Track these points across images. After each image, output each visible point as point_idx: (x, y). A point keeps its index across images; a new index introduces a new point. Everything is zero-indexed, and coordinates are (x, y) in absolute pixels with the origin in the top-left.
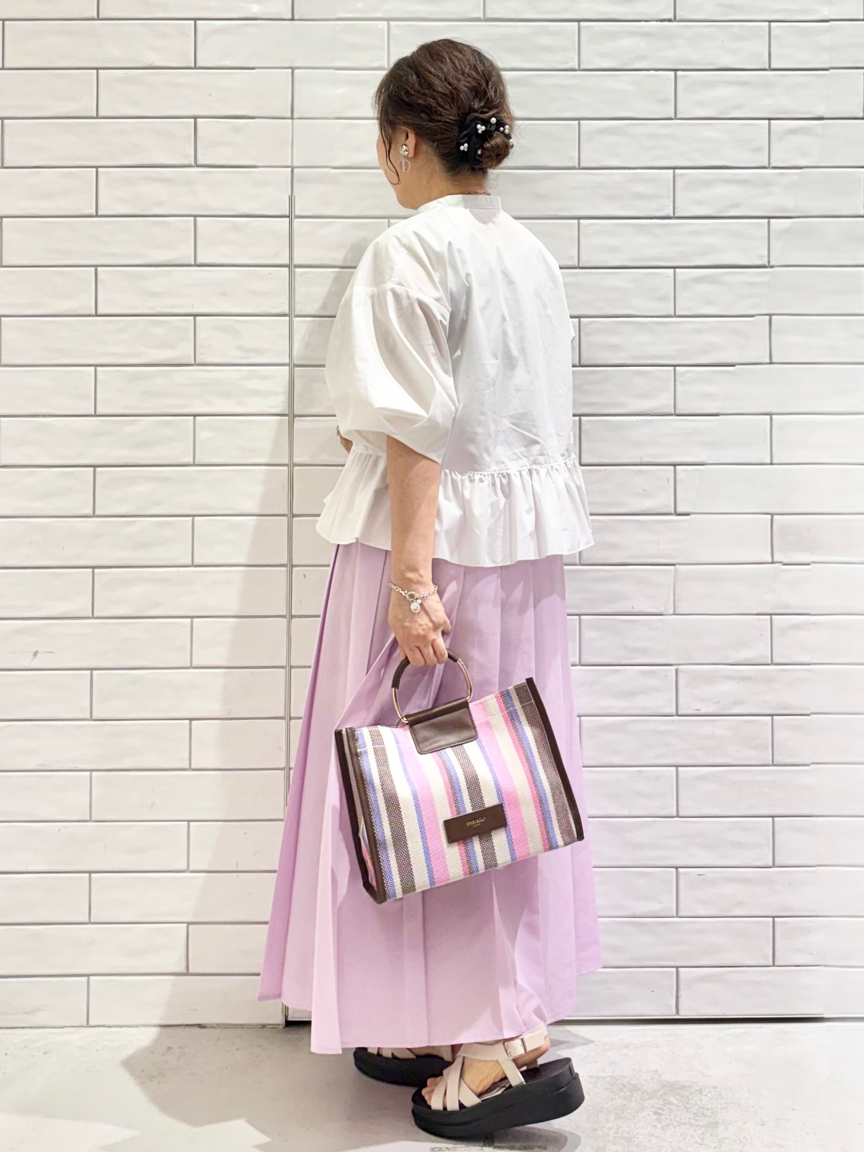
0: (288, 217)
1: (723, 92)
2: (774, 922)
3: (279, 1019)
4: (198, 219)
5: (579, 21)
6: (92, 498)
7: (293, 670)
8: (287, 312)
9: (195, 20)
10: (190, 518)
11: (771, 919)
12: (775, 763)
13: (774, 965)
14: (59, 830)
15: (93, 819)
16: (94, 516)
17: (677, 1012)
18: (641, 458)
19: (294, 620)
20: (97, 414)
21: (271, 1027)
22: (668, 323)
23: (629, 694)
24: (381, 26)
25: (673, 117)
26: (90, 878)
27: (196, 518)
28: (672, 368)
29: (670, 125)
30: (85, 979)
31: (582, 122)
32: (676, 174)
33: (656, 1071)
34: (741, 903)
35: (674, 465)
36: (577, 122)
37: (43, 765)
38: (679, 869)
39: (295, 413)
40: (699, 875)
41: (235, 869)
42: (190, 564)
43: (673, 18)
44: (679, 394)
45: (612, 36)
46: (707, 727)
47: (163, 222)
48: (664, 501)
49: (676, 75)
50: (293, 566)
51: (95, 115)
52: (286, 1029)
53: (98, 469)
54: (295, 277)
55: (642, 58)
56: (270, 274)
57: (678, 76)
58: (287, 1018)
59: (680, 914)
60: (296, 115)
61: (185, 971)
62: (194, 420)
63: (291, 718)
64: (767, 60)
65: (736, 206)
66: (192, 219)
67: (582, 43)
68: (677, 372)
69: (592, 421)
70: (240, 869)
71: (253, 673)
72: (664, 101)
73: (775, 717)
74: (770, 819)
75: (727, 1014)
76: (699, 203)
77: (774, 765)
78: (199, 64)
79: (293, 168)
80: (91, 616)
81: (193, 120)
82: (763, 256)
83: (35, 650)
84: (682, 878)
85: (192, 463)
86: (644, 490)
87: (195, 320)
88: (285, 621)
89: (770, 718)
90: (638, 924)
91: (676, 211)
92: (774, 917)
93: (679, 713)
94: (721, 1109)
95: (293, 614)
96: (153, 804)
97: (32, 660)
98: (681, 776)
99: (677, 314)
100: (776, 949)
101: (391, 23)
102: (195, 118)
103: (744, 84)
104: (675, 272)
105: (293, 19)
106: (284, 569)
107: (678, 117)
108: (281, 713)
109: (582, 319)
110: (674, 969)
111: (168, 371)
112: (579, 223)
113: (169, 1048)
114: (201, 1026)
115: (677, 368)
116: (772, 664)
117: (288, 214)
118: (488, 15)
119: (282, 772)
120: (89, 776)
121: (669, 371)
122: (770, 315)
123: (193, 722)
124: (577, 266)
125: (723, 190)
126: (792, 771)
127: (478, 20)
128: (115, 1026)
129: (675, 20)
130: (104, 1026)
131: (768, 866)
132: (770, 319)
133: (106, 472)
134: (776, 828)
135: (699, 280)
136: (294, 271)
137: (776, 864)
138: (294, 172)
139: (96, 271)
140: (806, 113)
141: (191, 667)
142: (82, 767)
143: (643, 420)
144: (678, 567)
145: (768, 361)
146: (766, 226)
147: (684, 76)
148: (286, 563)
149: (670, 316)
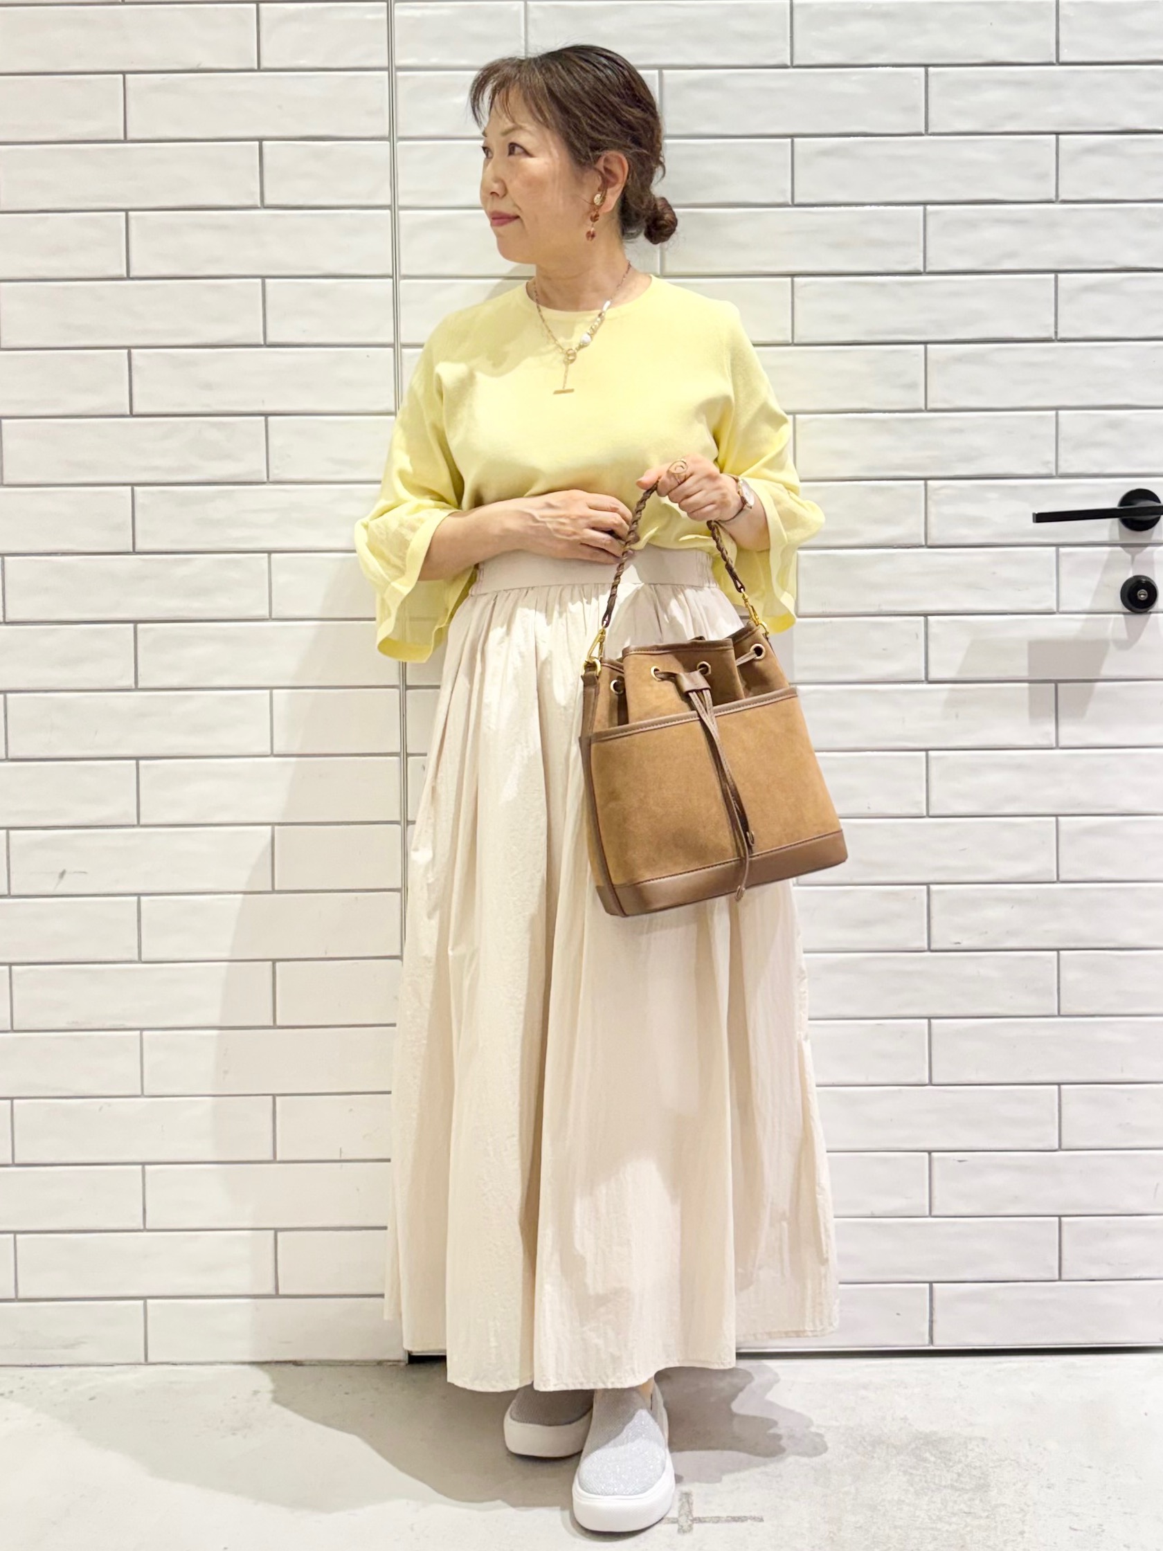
0: (392, 277)
1: (994, 95)
2: (1061, 1224)
4: (268, 281)
6: (134, 665)
9: (258, 2)
10: (267, 692)
11: (1057, 1219)
12: (1062, 1013)
13: (1060, 1280)
14: (100, 1109)
15: (146, 1093)
16: (137, 689)
17: (931, 1341)
18: (879, 606)
20: (136, 551)
21: (388, 1364)
22: (915, 420)
23: (866, 923)
24: (515, 8)
25: (923, 132)
26: (144, 1172)
27: (275, 691)
28: (922, 482)
29: (917, 143)
30: (141, 1302)
31: (796, 140)
32: (927, 213)
33: (905, 1419)
34: (1017, 1198)
35: (926, 615)
36: (789, 140)
37: (73, 1022)
38: (933, 1154)
40: (960, 1162)
41: (337, 1157)
42: (269, 752)
44: (932, 519)
45: (839, 18)
46: (969, 966)
47: (218, 286)
48: (911, 663)
49: (927, 73)
50: (408, 755)
51: (122, 137)
52: (409, 1366)
53: (140, 626)
54: (403, 360)
55: (879, 49)
56: (368, 356)
57: (930, 73)
59: (934, 1213)
60: (399, 135)
61: (273, 1292)
62: (269, 558)
64: (1054, 51)
65: (1013, 255)
66: (259, 281)
67: (796, 27)
68: (929, 488)
69: (814, 557)
70: (343, 1158)
71: (356, 898)
72: (912, 109)
73: (1061, 952)
74: (1056, 1087)
75: (998, 1343)
76: (960, 253)
77: (1060, 1015)
78: (264, 64)
79: (396, 209)
80: (136, 823)
81: (257, 143)
82: (1048, 326)
83: (61, 870)
84: (936, 1165)
85: (268, 617)
86: (884, 649)
87: (266, 421)
88: (398, 828)
89: (1055, 953)
90: (880, 1225)
91: (928, 263)
92: (1060, 1216)
93: (933, 947)
94: (992, 1467)
96: (226, 1073)
97: (57, 884)
98: (934, 1031)
99: (930, 407)
100: (1066, 1257)
101: (530, 4)
102: (261, 140)
103: (1025, 83)
104: (926, 349)
106: (397, 758)
107: (930, 131)
109: (797, 416)
110: (927, 1286)
111: (233, 491)
112: (793, 282)
113: (256, 1393)
114: (296, 1363)
115: (930, 482)
116: (1058, 881)
117: (391, 273)
120: (139, 1037)
121: (918, 486)
122: (1058, 409)
123: (278, 964)
124: (790, 341)
125: (995, 234)
126: (1083, 1023)
128: (181, 1364)
130: (167, 1363)
131: (1054, 1149)
132: (1057, 415)
133: (151, 629)
134: (1063, 1099)
135: (959, 359)
136: (401, 351)
137: (1063, 1147)
138: (398, 214)
139: (129, 355)
140: (1109, 124)
141: (273, 891)
142: (129, 1025)
143: (883, 555)
144: (931, 753)
145: (1054, 474)
146: (1053, 283)
147: (938, 74)
148: (398, 750)
149: (919, 411)
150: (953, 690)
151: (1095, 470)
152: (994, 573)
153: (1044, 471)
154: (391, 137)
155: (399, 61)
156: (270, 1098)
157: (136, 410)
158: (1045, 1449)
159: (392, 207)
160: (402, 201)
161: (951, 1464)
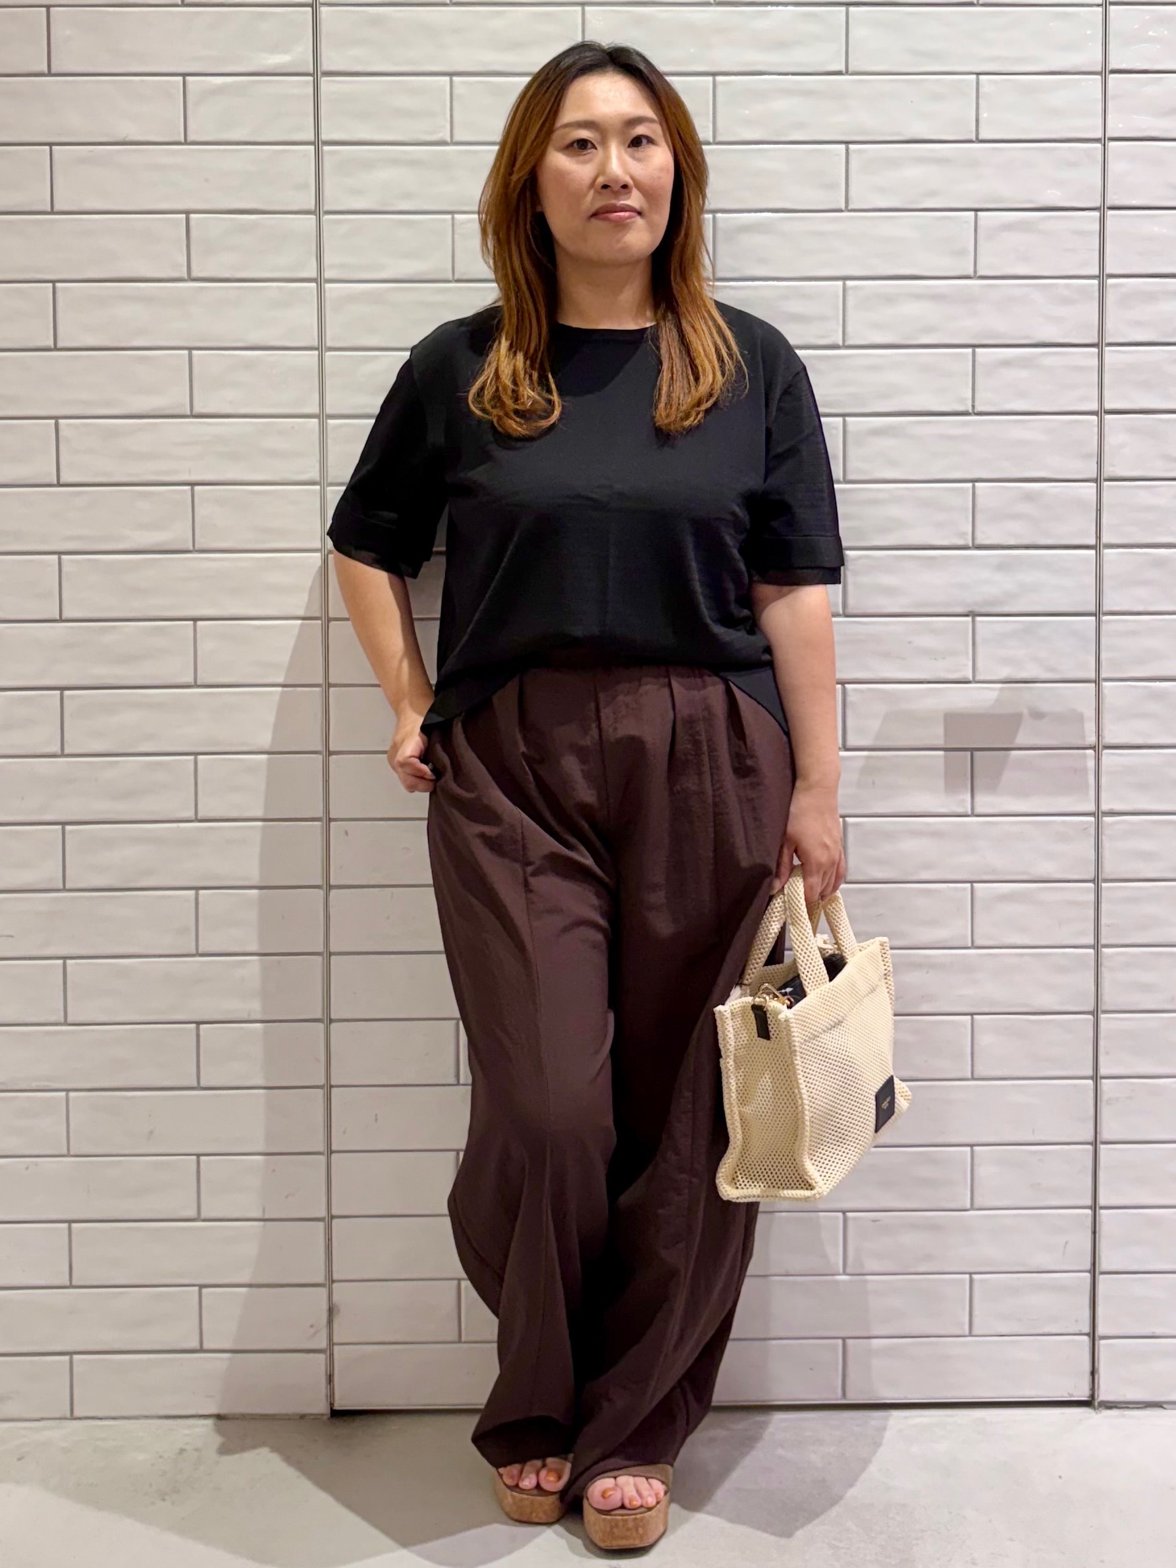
0: (317, 349)
1: (912, 173)
2: (971, 1281)
3: (322, 1408)
4: (195, 352)
6: (59, 731)
7: (333, 958)
8: (318, 479)
9: (184, 75)
10: (192, 757)
11: (967, 1276)
12: (975, 1076)
13: (971, 1335)
14: (27, 1168)
15: (72, 1153)
16: (63, 755)
17: (844, 1396)
19: (333, 892)
20: (63, 618)
21: (312, 1417)
25: (843, 207)
26: (70, 1228)
27: (200, 757)
29: (838, 219)
30: (67, 1358)
34: (928, 1256)
38: (849, 1215)
39: (331, 615)
40: (874, 1221)
41: (258, 1215)
42: (194, 818)
43: (844, 70)
50: (330, 820)
51: (49, 209)
52: (332, 1421)
53: (67, 693)
54: (329, 433)
55: (799, 126)
56: (293, 428)
57: (849, 151)
58: (333, 1405)
59: (848, 1271)
61: (198, 1347)
62: (195, 626)
63: (331, 1021)
64: (973, 129)
65: (928, 330)
66: (186, 352)
67: (719, 105)
70: (267, 1216)
71: (279, 962)
72: (832, 186)
73: (975, 1017)
74: (968, 1148)
75: (909, 1396)
76: (878, 327)
77: (973, 1079)
78: (191, 138)
80: (61, 887)
81: (184, 216)
82: (963, 400)
84: (850, 1225)
85: (193, 684)
87: (192, 491)
88: (321, 893)
89: (969, 1017)
90: (794, 1283)
91: (846, 339)
92: (971, 1274)
95: (332, 882)
100: (976, 1312)
101: (455, 79)
102: (187, 213)
103: (940, 160)
106: (319, 824)
107: (850, 208)
108: (319, 1015)
110: (840, 1342)
111: (160, 559)
114: (219, 1417)
116: (974, 947)
117: (316, 344)
119: (320, 1091)
120: (65, 1099)
122: (974, 481)
123: (202, 1026)
125: (912, 309)
128: (106, 1418)
129: (847, 73)
130: (93, 1418)
131: (965, 1208)
132: (974, 487)
133: (79, 696)
134: (976, 1161)
135: (877, 432)
136: (326, 423)
137: (976, 1205)
138: (324, 288)
139: (57, 425)
140: (1030, 201)
141: (198, 954)
142: (54, 1086)
145: (970, 544)
146: (970, 357)
147: (855, 151)
148: (321, 816)
150: (868, 757)
151: (1012, 542)
152: (910, 643)
153: (961, 542)
154: (318, 211)
155: (324, 136)
157: (62, 480)
159: (319, 281)
160: (328, 274)
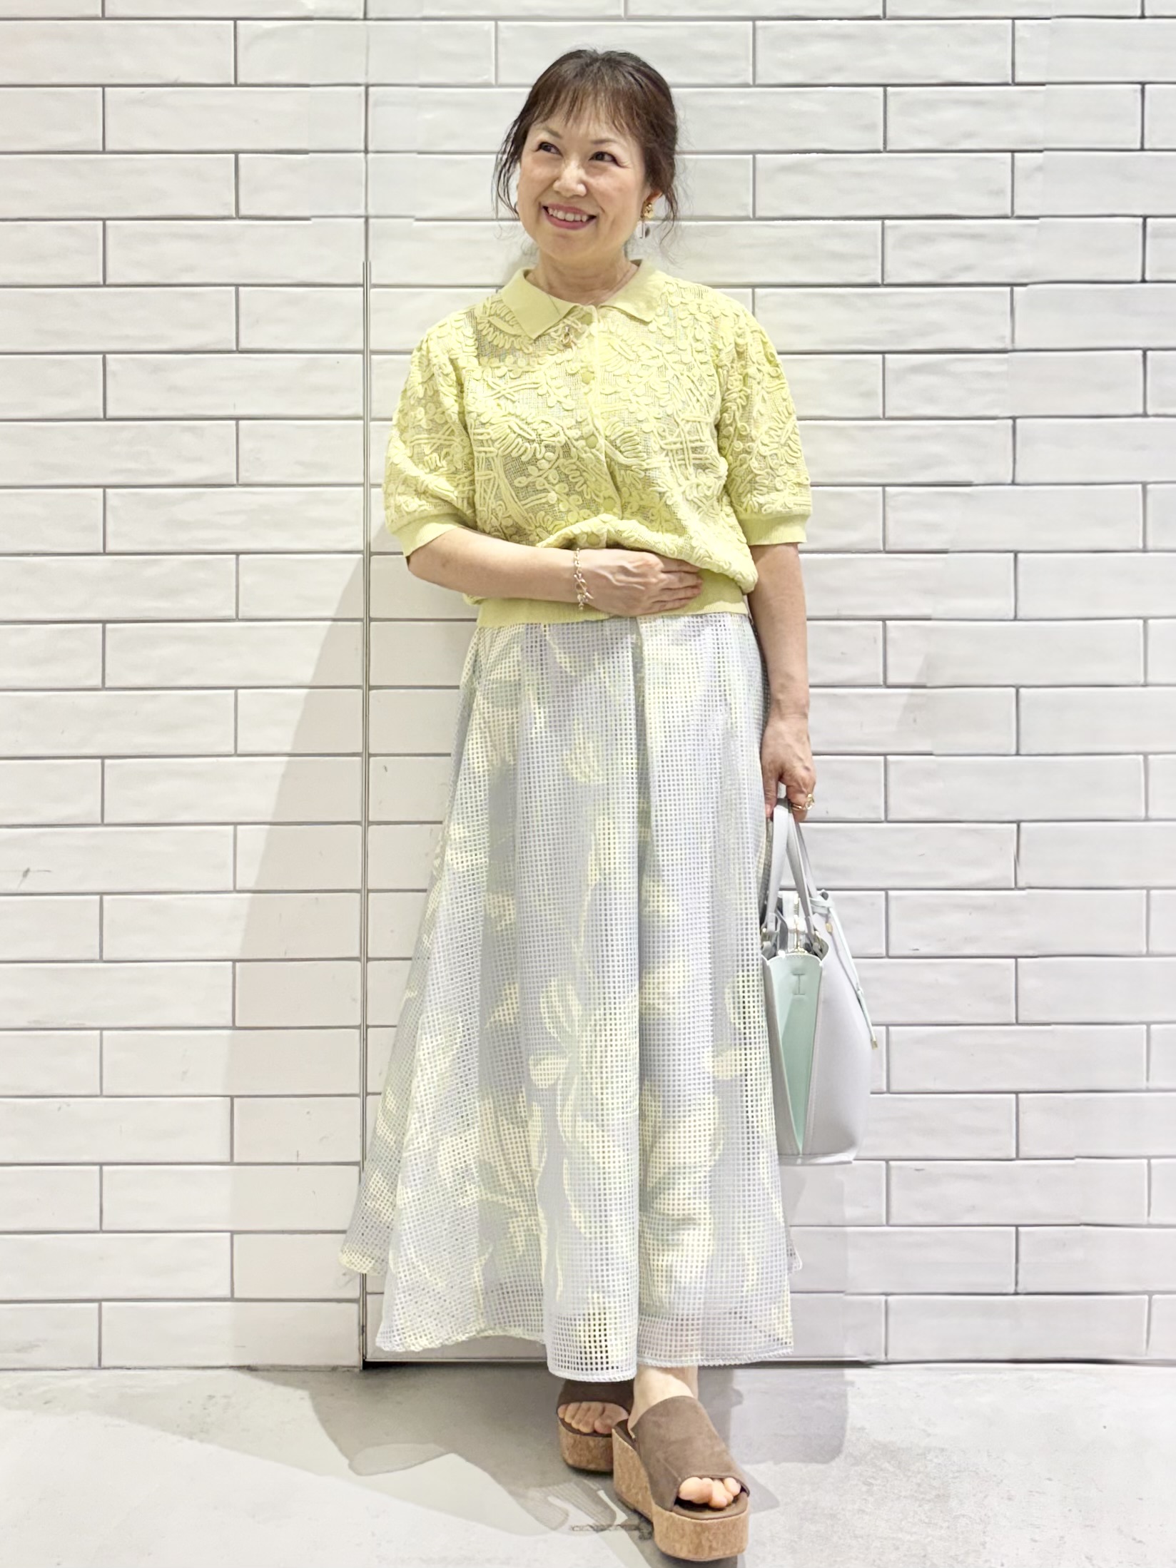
0: (363, 286)
1: (950, 115)
2: (1018, 1234)
3: (355, 1360)
5: (754, 19)
6: (101, 665)
7: (371, 895)
9: (235, 19)
10: (232, 692)
11: (1013, 1229)
13: (1017, 1293)
14: (60, 1109)
15: (104, 1093)
16: (104, 688)
17: (887, 1351)
18: (837, 610)
19: (372, 828)
20: (107, 551)
21: (342, 1369)
22: (873, 427)
24: (485, 27)
25: (882, 149)
26: (101, 1171)
27: (240, 691)
28: (880, 489)
29: (877, 160)
30: (96, 1305)
31: (758, 156)
32: (885, 227)
33: (863, 1429)
34: (974, 1207)
35: (884, 620)
36: (751, 156)
38: (892, 1163)
39: (372, 549)
40: (917, 1170)
41: (294, 1160)
42: (233, 752)
44: (890, 524)
45: (799, 39)
46: (927, 972)
47: (193, 294)
48: (870, 668)
49: (885, 92)
50: (370, 755)
51: (101, 149)
52: (366, 1373)
53: (109, 626)
54: (372, 366)
55: (839, 69)
56: (337, 363)
57: (888, 93)
58: (366, 1357)
59: (892, 1222)
60: (370, 148)
61: (228, 1296)
62: (237, 559)
63: (368, 959)
64: (1010, 72)
65: (968, 268)
67: (759, 50)
68: (887, 494)
70: (300, 1161)
71: (317, 899)
72: (870, 127)
74: (1013, 1096)
76: (918, 265)
77: (1018, 1023)
78: (241, 80)
79: (367, 218)
80: (100, 822)
81: (233, 156)
82: (1003, 338)
83: (25, 869)
84: (893, 1173)
85: (235, 617)
86: (842, 653)
87: (237, 425)
88: (359, 829)
89: (1013, 960)
90: (837, 1234)
91: (885, 277)
92: (1017, 1226)
93: (892, 953)
95: (371, 819)
96: (185, 1073)
97: (21, 882)
98: (893, 1038)
99: (887, 415)
101: (500, 23)
102: (236, 153)
103: (978, 103)
104: (884, 359)
105: (365, 19)
106: (358, 759)
107: (889, 148)
108: (356, 953)
110: (883, 1297)
111: (202, 493)
112: (753, 293)
113: (211, 1397)
114: (250, 1369)
115: (888, 489)
116: (1017, 888)
117: (361, 282)
118: (633, 11)
119: (356, 1032)
120: (99, 1038)
121: (876, 492)
122: (1014, 418)
123: (238, 964)
125: (950, 248)
126: (1041, 1032)
127: (617, 18)
128: (135, 1368)
129: (885, 17)
130: (121, 1368)
131: (1011, 1158)
132: (1014, 424)
133: (119, 629)
134: (1021, 1109)
135: (916, 369)
136: (370, 359)
137: (1021, 1155)
138: (371, 223)
139: (104, 360)
141: (235, 891)
142: (88, 1024)
143: (843, 559)
144: (889, 757)
145: (1011, 481)
147: (896, 94)
148: (360, 751)
149: (878, 419)
150: (912, 695)
153: (1001, 478)
156: (228, 1099)
157: (110, 413)
158: (1004, 1461)
159: (365, 218)
160: (374, 210)
161: (910, 1474)
